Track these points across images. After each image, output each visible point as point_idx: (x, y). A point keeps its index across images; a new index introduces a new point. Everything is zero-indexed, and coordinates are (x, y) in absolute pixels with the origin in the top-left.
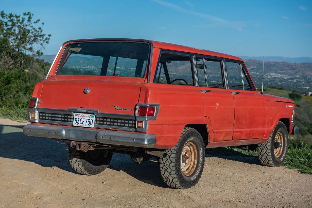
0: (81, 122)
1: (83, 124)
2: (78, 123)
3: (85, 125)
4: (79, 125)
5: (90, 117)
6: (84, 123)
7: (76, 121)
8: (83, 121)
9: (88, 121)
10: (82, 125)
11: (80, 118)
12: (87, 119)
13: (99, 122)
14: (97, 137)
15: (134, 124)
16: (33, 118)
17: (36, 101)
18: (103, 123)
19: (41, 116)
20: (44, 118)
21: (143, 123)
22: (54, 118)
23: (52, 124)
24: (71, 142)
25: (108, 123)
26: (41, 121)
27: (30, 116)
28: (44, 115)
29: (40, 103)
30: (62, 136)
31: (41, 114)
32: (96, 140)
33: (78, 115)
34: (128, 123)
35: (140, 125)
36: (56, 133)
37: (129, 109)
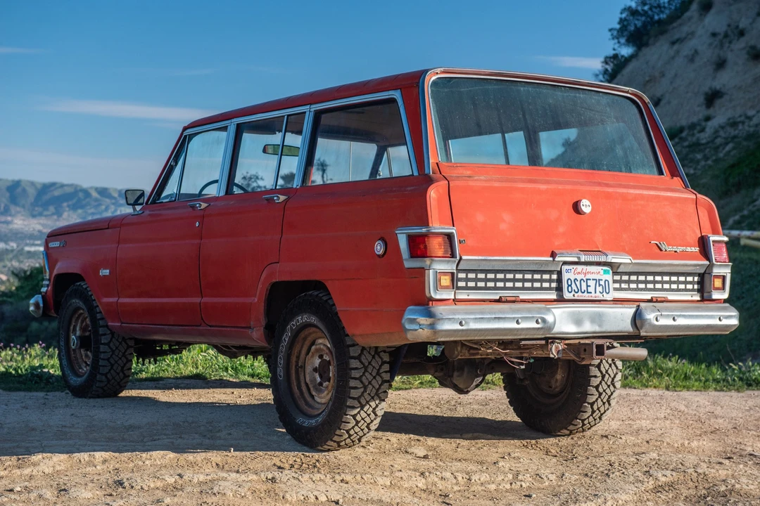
0: (584, 287)
1: (588, 292)
2: (576, 291)
3: (593, 296)
4: (579, 296)
5: (602, 272)
6: (591, 289)
7: (569, 286)
8: (588, 286)
9: (600, 285)
10: (586, 296)
11: (579, 277)
12: (596, 280)
13: (617, 285)
14: (637, 321)
15: (698, 283)
16: (446, 287)
17: (449, 237)
18: (627, 287)
19: (461, 280)
20: (471, 284)
21: (724, 278)
22: (500, 284)
23: (499, 301)
24: (553, 343)
25: (642, 286)
26: (462, 295)
27: (437, 281)
28: (471, 276)
29: (460, 242)
30: (550, 328)
31: (462, 275)
32: (631, 330)
33: (573, 271)
34: (686, 283)
35: (718, 283)
36: (537, 322)
37: (689, 249)
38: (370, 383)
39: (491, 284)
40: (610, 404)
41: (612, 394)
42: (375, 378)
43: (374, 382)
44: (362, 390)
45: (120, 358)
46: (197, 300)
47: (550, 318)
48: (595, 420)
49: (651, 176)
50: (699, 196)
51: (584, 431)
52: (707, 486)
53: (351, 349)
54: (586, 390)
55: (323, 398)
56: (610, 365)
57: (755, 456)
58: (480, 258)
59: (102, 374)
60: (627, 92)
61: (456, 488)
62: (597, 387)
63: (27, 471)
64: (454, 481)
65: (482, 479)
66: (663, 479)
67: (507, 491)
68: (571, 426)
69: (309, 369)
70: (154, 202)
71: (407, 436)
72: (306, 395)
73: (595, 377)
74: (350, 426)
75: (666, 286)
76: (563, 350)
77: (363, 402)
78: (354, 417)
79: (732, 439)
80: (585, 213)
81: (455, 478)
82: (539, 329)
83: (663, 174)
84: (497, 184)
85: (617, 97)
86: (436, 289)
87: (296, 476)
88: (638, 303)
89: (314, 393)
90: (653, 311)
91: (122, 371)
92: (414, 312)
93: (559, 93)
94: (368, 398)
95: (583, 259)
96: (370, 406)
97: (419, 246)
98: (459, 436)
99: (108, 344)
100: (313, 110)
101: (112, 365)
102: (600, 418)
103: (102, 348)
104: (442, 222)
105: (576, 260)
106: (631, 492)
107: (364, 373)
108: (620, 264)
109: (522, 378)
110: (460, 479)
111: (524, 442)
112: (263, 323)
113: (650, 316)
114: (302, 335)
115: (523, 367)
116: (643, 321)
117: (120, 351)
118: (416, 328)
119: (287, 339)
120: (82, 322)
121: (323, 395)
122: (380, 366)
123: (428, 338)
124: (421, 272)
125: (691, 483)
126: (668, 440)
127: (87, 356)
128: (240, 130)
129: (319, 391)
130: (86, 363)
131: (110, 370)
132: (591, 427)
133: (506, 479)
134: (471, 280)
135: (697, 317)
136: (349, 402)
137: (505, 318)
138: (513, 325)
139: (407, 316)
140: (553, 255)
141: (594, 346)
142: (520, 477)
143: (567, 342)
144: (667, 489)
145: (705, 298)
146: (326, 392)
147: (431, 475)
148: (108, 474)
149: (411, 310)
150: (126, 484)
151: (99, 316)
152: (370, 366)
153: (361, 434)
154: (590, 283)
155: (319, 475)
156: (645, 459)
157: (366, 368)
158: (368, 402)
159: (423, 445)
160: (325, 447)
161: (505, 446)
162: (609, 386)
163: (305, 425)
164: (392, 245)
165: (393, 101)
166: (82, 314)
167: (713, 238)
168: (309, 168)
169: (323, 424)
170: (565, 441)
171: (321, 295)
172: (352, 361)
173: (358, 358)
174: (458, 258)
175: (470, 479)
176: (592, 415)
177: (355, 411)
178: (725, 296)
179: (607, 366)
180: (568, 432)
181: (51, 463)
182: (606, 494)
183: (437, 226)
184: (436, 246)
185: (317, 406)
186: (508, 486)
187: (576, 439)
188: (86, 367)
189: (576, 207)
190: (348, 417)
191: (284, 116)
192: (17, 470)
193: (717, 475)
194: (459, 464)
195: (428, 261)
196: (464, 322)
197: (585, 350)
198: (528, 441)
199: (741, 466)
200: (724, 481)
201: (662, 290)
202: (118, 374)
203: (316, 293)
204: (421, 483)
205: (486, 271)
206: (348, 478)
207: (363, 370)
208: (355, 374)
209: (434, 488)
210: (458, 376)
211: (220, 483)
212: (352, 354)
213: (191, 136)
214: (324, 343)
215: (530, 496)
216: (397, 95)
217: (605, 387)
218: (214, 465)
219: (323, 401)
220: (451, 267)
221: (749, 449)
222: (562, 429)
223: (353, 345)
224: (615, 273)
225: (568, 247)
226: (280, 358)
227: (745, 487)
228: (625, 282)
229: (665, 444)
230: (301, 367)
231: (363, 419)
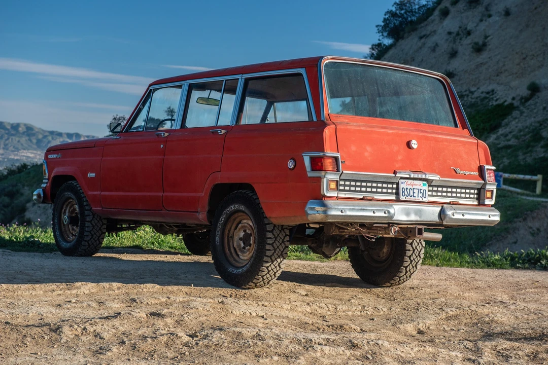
0: (412, 194)
1: (414, 197)
2: (407, 195)
3: (416, 199)
4: (408, 198)
5: (422, 185)
6: (416, 195)
7: (403, 192)
8: (414, 193)
9: (421, 192)
10: (412, 199)
11: (409, 187)
12: (419, 189)
13: (430, 193)
14: (442, 216)
15: (477, 194)
16: (333, 189)
17: (336, 159)
18: (436, 194)
19: (341, 185)
20: (347, 188)
21: (492, 192)
22: (364, 189)
23: (363, 199)
24: (392, 226)
25: (444, 194)
26: (342, 195)
27: (328, 185)
28: (348, 183)
29: (342, 162)
30: (392, 217)
31: (342, 183)
32: (438, 220)
33: (405, 183)
34: (470, 193)
35: (489, 194)
36: (385, 213)
37: (473, 173)
38: (278, 247)
39: (358, 189)
40: (416, 268)
41: (418, 261)
42: (281, 244)
43: (280, 247)
44: (273, 251)
45: (98, 231)
46: (161, 194)
47: (392, 211)
48: (407, 277)
49: (451, 128)
50: (479, 141)
51: (399, 284)
52: (477, 317)
53: (267, 226)
54: (403, 258)
55: (246, 257)
56: (418, 244)
57: (504, 303)
58: (354, 172)
59: (86, 241)
60: (438, 76)
61: (329, 313)
62: (410, 257)
63: (74, 292)
64: (327, 309)
65: (343, 309)
66: (451, 313)
67: (359, 316)
68: (392, 281)
69: (236, 238)
70: (127, 131)
71: (292, 283)
72: (234, 255)
73: (409, 250)
74: (264, 273)
75: (459, 195)
76: (398, 231)
77: (273, 259)
78: (267, 268)
79: (489, 293)
80: (413, 148)
81: (328, 307)
82: (385, 217)
83: (457, 127)
84: (363, 129)
85: (431, 78)
86: (328, 190)
87: (236, 301)
88: (442, 205)
89: (239, 253)
90: (451, 210)
91: (98, 239)
92: (313, 203)
93: (398, 75)
94: (276, 256)
95: (412, 176)
96: (277, 261)
97: (317, 164)
98: (323, 284)
99: (90, 222)
100: (243, 77)
101: (92, 235)
102: (410, 276)
103: (87, 224)
104: (332, 150)
105: (408, 176)
106: (433, 319)
107: (275, 241)
108: (433, 180)
109: (363, 250)
110: (330, 308)
111: (363, 290)
112: (207, 209)
113: (449, 213)
114: (233, 217)
115: (374, 240)
116: (445, 215)
117: (98, 226)
118: (314, 213)
119: (223, 220)
120: (71, 207)
121: (246, 255)
122: (284, 238)
123: (322, 219)
124: (319, 180)
125: (468, 316)
126: (450, 292)
127: (73, 229)
128: (191, 88)
129: (243, 252)
130: (72, 234)
131: (91, 238)
132: (404, 282)
133: (358, 309)
134: (347, 186)
135: (476, 214)
136: (265, 259)
137: (367, 209)
138: (371, 214)
139: (309, 206)
140: (395, 173)
141: (417, 229)
142: (366, 308)
143: (400, 226)
144: (454, 318)
145: (481, 203)
146: (248, 253)
147: (314, 305)
148: (123, 296)
149: (312, 202)
150: (138, 301)
151: (85, 203)
152: (278, 237)
153: (270, 279)
154: (415, 191)
155: (249, 301)
156: (438, 301)
157: (276, 238)
158: (276, 259)
159: (304, 289)
160: (248, 286)
161: (352, 291)
162: (417, 257)
163: (235, 272)
164: (299, 163)
165: (300, 75)
166: (71, 202)
167: (487, 167)
168: (241, 114)
169: (247, 271)
170: (388, 290)
171: (248, 192)
172: (268, 233)
173: (272, 232)
174: (341, 172)
175: (336, 308)
176: (405, 274)
177: (268, 264)
178: (492, 202)
179: (416, 244)
180: (389, 285)
181: (87, 288)
182: (418, 320)
183: (329, 153)
184: (328, 163)
185: (241, 261)
186: (359, 313)
187: (394, 289)
188: (72, 236)
189: (408, 144)
190: (264, 267)
191: (223, 81)
192: (68, 291)
193: (483, 312)
194: (328, 300)
195: (323, 173)
196: (343, 211)
197: (411, 231)
198: (366, 289)
199: (496, 308)
200: (487, 315)
201: (456, 197)
202: (96, 241)
203: (244, 191)
204: (308, 309)
205: (356, 181)
206: (266, 304)
207: (274, 239)
208: (269, 241)
209: (316, 312)
210: (326, 247)
211: (193, 302)
212: (268, 229)
213: (155, 90)
214: (249, 222)
215: (373, 319)
216: (302, 71)
217: (415, 257)
218: (185, 293)
219: (246, 258)
220: (336, 177)
221: (500, 299)
222: (386, 283)
223: (269, 224)
224: (429, 186)
225: (403, 168)
226: (218, 231)
227: (500, 319)
228: (435, 191)
229: (449, 294)
230: (231, 237)
231: (272, 269)
